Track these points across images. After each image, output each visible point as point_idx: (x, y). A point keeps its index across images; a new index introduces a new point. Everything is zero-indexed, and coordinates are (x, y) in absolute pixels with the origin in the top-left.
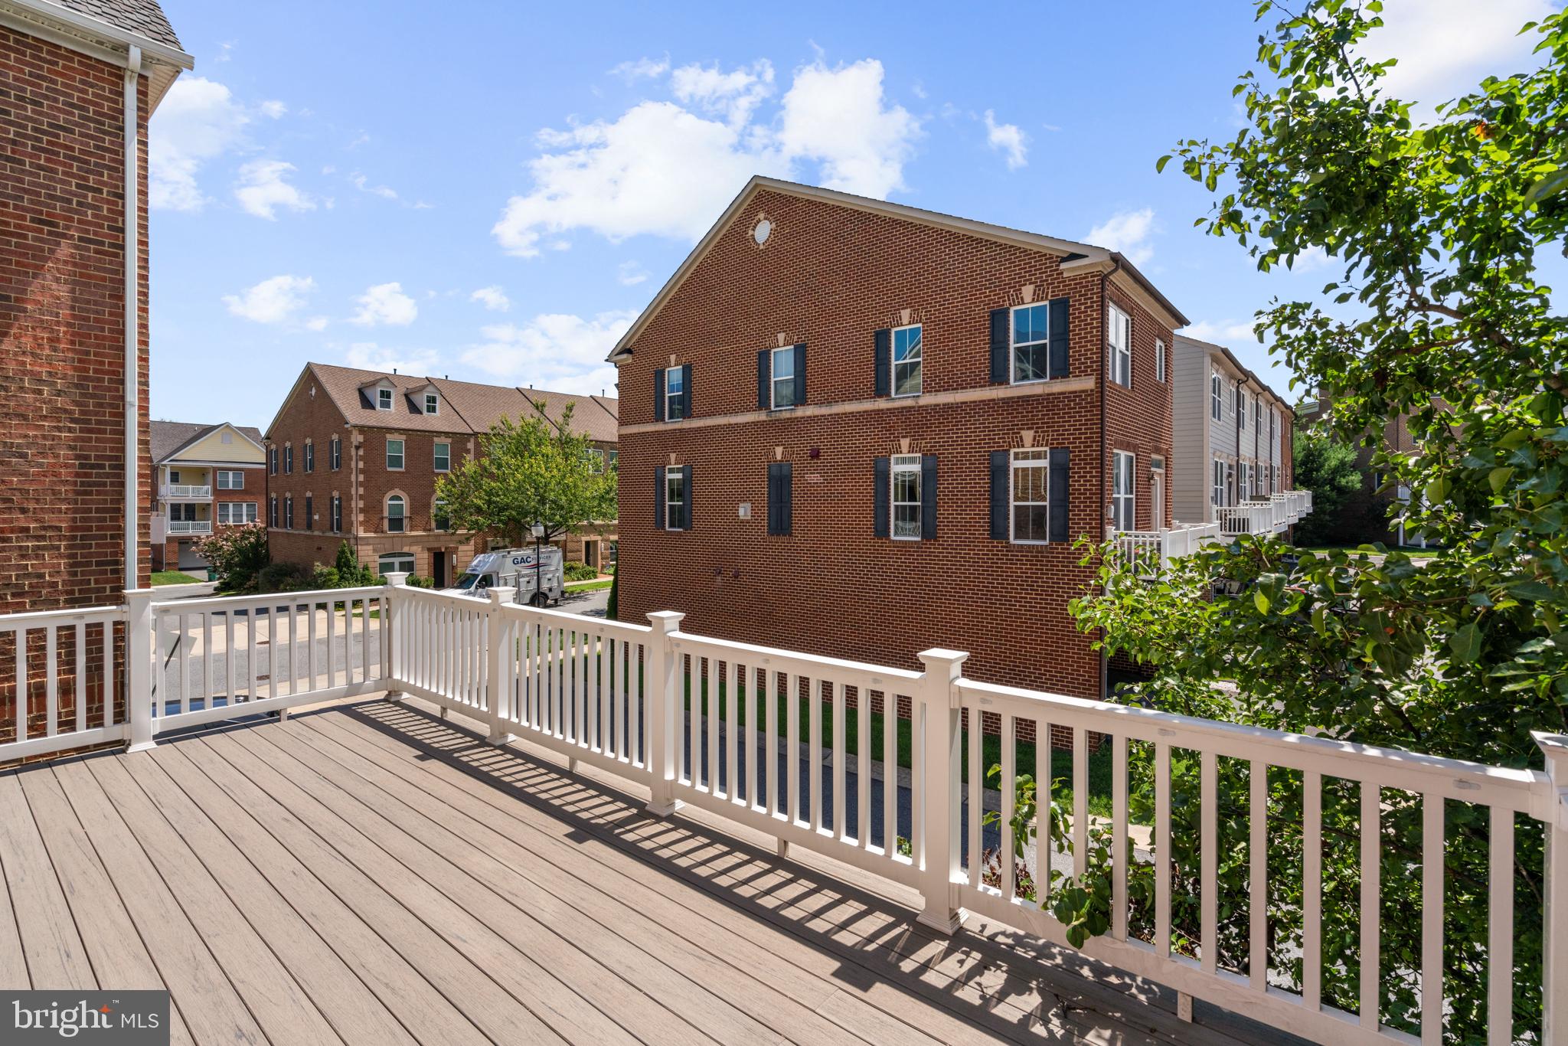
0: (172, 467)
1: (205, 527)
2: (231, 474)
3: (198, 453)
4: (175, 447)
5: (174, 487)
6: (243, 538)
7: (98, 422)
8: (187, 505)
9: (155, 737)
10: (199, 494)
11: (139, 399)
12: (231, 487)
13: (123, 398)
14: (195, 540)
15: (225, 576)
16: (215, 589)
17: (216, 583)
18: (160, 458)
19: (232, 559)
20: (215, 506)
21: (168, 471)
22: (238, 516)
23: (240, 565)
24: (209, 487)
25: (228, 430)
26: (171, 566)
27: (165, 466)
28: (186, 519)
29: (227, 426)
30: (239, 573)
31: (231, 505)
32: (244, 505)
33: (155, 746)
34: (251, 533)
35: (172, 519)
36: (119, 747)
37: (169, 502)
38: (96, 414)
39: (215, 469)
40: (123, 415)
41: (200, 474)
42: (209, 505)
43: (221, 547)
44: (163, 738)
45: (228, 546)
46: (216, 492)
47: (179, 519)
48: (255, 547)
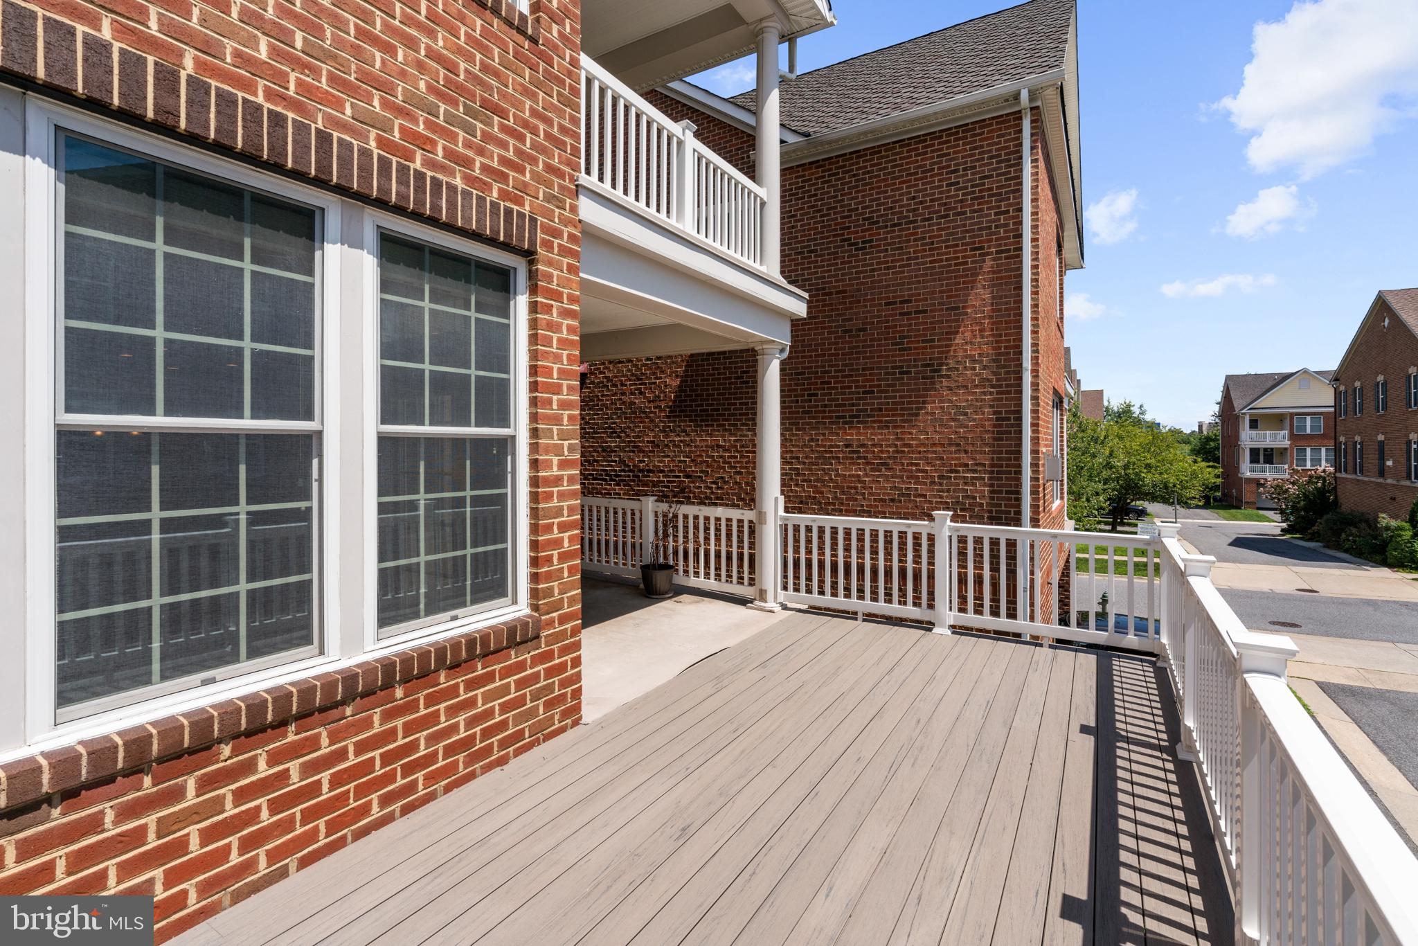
0: (1251, 415)
1: (1282, 470)
2: (1308, 418)
3: (1275, 401)
4: (1256, 396)
5: (1253, 432)
6: (1309, 483)
7: (1007, 386)
8: (1265, 450)
9: (953, 627)
10: (1277, 439)
11: (1032, 364)
12: (1308, 431)
13: (1021, 365)
14: (1262, 482)
15: (1292, 518)
16: (1283, 530)
17: (1284, 525)
18: (1241, 407)
19: (1299, 503)
20: (1292, 449)
21: (1247, 419)
22: (1316, 461)
23: (1305, 509)
24: (1286, 432)
25: (1306, 376)
26: (1250, 504)
27: (1244, 414)
28: (1265, 462)
29: (1305, 371)
30: (1303, 517)
31: (1308, 450)
32: (1323, 450)
33: (949, 633)
34: (1319, 478)
35: (1252, 462)
36: (928, 626)
37: (1248, 447)
38: (1006, 380)
39: (1292, 415)
40: (1021, 379)
41: (1278, 420)
42: (1286, 449)
43: (1287, 491)
44: (959, 630)
45: (1293, 490)
46: (1293, 437)
47: (1258, 462)
48: (1322, 492)
